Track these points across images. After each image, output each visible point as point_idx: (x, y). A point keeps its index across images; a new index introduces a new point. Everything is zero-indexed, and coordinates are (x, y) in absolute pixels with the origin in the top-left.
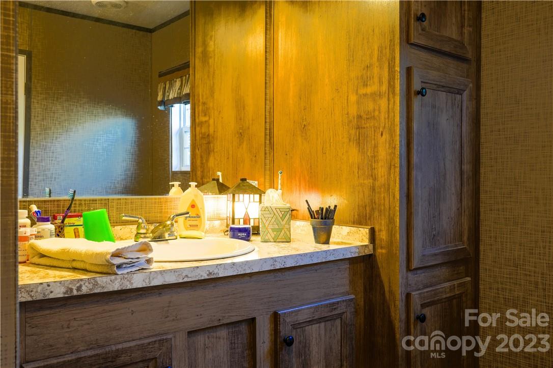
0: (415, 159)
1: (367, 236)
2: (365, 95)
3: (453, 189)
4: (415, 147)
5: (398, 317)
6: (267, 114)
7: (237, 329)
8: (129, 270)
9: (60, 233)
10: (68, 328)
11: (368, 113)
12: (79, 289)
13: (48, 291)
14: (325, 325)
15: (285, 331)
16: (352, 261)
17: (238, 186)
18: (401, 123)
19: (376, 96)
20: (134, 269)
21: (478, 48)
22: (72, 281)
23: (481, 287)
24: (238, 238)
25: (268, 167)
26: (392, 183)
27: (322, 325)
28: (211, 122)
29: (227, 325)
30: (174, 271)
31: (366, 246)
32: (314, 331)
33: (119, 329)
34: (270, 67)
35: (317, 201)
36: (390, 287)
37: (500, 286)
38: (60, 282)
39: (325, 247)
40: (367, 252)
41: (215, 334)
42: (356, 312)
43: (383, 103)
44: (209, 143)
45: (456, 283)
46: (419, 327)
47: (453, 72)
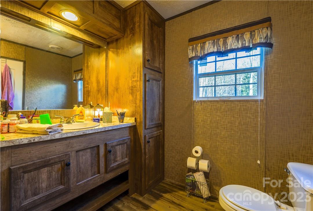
0: (147, 99)
1: (134, 120)
2: (133, 81)
3: (157, 107)
4: (147, 95)
5: (142, 142)
6: (106, 85)
7: (93, 149)
8: (54, 133)
9: (30, 122)
10: (30, 153)
11: (134, 86)
12: (34, 140)
13: (21, 142)
14: (122, 146)
15: (109, 148)
16: (130, 127)
17: (96, 106)
18: (143, 89)
19: (137, 81)
20: (56, 133)
21: (164, 70)
22: (31, 138)
23: (165, 133)
24: (95, 122)
25: (106, 101)
26: (141, 105)
27: (121, 146)
28: (89, 87)
29: (90, 148)
30: (71, 133)
31: (134, 123)
32: (118, 148)
33: (50, 152)
34: (107, 71)
35: (120, 111)
36: (140, 134)
37: (169, 132)
38: (26, 138)
39: (122, 124)
40: (134, 124)
41: (86, 151)
42: (131, 142)
43: (138, 83)
44: (89, 93)
45: (158, 132)
46: (148, 145)
47: (157, 76)
